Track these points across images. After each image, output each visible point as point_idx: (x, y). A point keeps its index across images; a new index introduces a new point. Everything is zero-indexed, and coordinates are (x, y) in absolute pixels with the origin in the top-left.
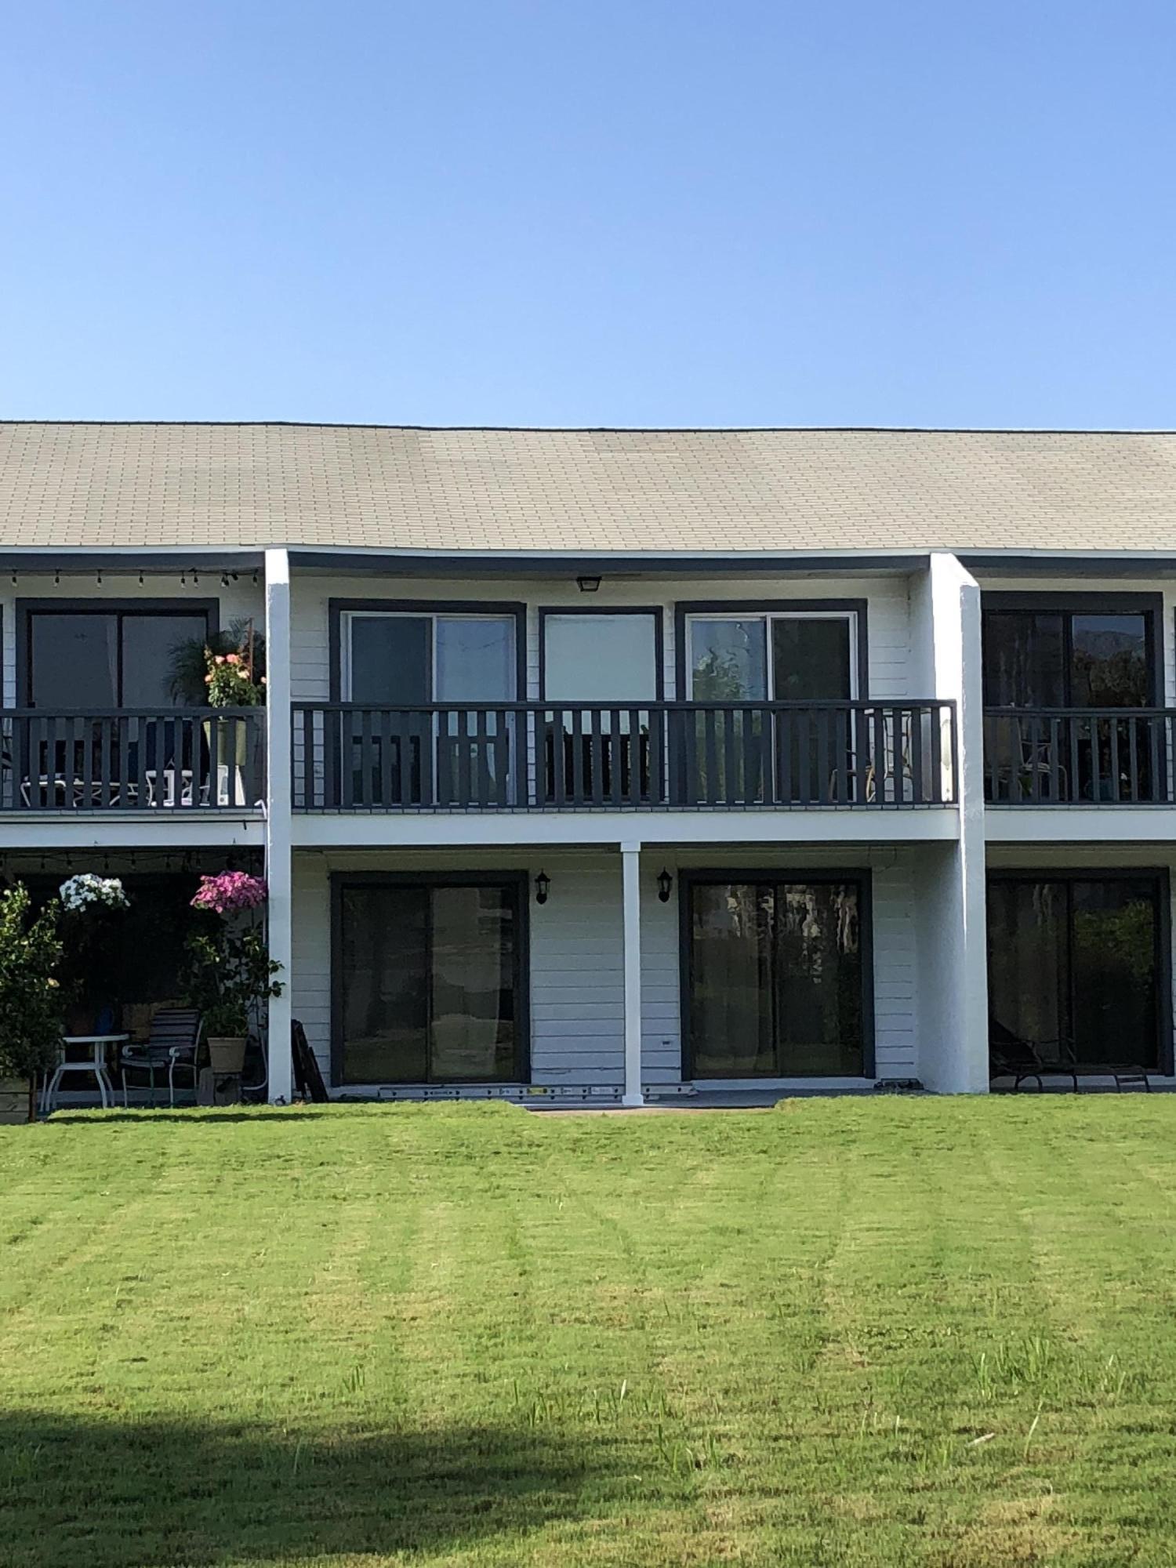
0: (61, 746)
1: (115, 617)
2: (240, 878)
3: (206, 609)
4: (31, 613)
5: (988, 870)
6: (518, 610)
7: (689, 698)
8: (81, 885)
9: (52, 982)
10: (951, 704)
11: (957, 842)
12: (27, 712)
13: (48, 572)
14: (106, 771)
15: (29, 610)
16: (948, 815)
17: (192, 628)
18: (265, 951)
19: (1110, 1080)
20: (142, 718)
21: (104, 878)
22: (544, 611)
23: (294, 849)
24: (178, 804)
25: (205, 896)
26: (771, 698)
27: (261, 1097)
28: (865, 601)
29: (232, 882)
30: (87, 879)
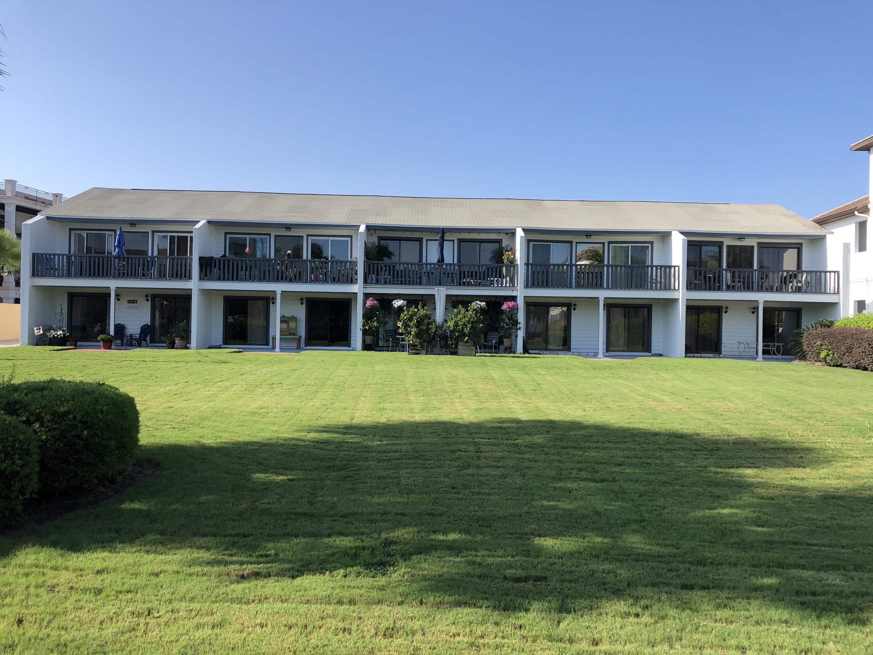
0: (472, 272)
1: (479, 243)
2: (513, 303)
3: (499, 242)
4: (461, 242)
5: (687, 306)
6: (571, 242)
7: (610, 264)
8: (477, 303)
9: (481, 325)
10: (679, 267)
11: (678, 299)
12: (460, 264)
13: (458, 232)
14: (478, 277)
15: (460, 241)
16: (677, 292)
17: (496, 246)
18: (517, 320)
19: (712, 355)
20: (486, 266)
21: (482, 302)
22: (577, 243)
23: (524, 297)
24: (498, 286)
25: (505, 307)
26: (630, 264)
27: (514, 352)
28: (653, 242)
29: (511, 304)
30: (478, 302)
